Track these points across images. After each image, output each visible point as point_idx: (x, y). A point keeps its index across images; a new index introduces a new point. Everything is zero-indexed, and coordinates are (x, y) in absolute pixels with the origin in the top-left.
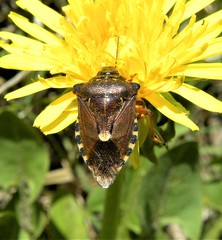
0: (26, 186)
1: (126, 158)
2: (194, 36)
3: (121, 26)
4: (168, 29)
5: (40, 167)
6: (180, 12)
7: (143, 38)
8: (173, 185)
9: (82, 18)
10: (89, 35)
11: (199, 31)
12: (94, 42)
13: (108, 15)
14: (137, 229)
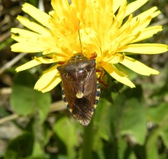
0: (38, 114)
1: (95, 106)
2: (131, 28)
3: (87, 22)
4: (116, 24)
5: (46, 103)
6: (123, 12)
7: (101, 29)
8: (128, 111)
9: (62, 18)
10: (67, 28)
11: (134, 25)
12: (70, 32)
13: (78, 15)
14: (106, 137)
